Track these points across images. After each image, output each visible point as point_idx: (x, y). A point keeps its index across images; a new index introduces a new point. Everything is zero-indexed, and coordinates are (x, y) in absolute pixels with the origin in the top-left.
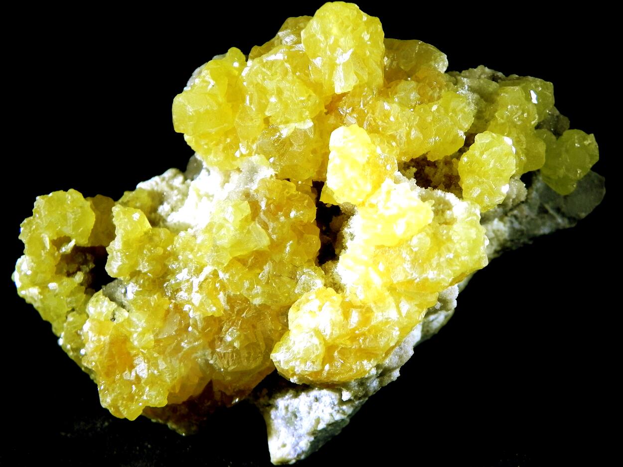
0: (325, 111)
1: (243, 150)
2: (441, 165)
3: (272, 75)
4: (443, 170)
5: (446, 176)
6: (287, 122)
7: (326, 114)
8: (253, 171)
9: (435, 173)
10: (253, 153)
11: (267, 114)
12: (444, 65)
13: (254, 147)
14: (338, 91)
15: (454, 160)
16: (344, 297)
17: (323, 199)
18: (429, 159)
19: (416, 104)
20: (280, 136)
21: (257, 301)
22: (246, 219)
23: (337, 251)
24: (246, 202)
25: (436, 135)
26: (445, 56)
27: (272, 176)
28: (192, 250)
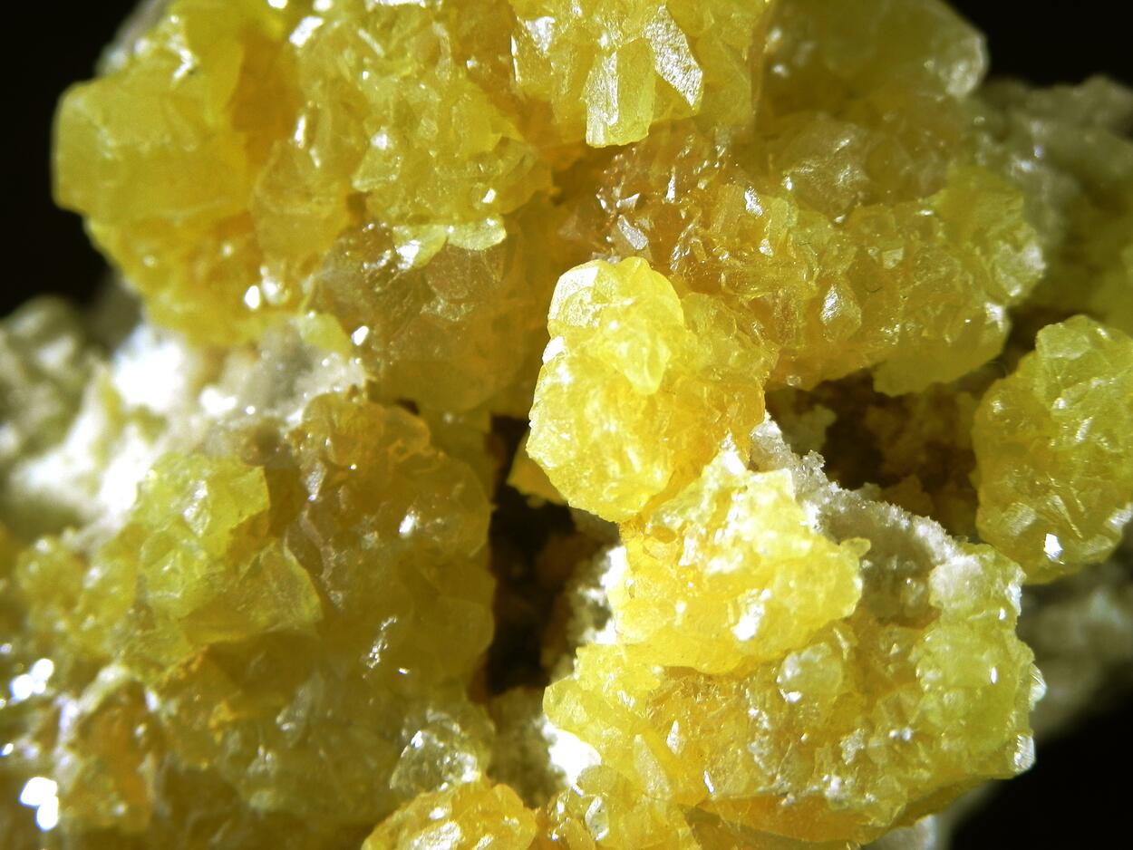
0: (553, 191)
1: (272, 288)
2: (921, 409)
3: (389, 57)
4: (927, 424)
5: (932, 446)
6: (421, 220)
7: (558, 201)
8: (299, 361)
9: (898, 433)
10: (304, 304)
11: (359, 184)
12: (969, 70)
13: (308, 284)
14: (597, 137)
15: (964, 399)
16: (546, 823)
17: (519, 480)
18: (880, 386)
19: (854, 202)
20: (392, 264)
21: (262, 800)
22: (252, 527)
23: (547, 656)
24: (258, 471)
25: (908, 313)
26: (976, 43)
27: (354, 391)
28: (69, 604)
